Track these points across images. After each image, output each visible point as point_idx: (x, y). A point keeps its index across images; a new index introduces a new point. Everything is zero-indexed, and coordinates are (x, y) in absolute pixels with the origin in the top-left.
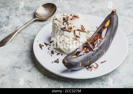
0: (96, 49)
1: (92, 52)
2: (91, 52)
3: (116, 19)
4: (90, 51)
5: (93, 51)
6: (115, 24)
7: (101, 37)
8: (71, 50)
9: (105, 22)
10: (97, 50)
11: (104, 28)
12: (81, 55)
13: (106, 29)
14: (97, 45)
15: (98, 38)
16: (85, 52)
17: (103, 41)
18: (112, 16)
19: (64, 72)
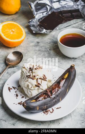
0: (53, 96)
2: (49, 99)
3: (74, 72)
4: (48, 97)
5: (50, 98)
6: (72, 77)
7: (59, 87)
9: (64, 74)
10: (55, 97)
11: (63, 79)
12: (39, 100)
14: (54, 93)
15: (56, 87)
16: (44, 98)
17: (60, 90)
18: (71, 70)
19: (24, 112)
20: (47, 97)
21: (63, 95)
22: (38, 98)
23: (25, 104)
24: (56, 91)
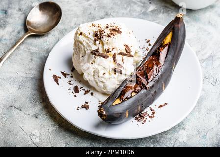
0: (151, 84)
1: (145, 90)
4: (142, 89)
5: (146, 88)
6: (180, 39)
7: (158, 64)
9: (164, 35)
10: (153, 86)
11: (162, 46)
12: (128, 98)
13: (166, 48)
14: (152, 77)
15: (153, 65)
16: (134, 91)
17: (161, 70)
20: (141, 87)
22: (123, 93)
23: (105, 113)
24: (155, 72)
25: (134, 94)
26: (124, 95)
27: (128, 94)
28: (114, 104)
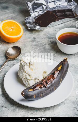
3: (67, 65)
4: (44, 87)
5: (45, 87)
6: (65, 69)
7: (53, 78)
8: (30, 85)
9: (58, 66)
10: (49, 87)
11: (57, 71)
12: (36, 90)
13: (58, 72)
14: (49, 83)
15: (51, 78)
17: (54, 80)
18: (64, 62)
21: (57, 85)
23: (24, 93)
24: (51, 81)
25: (40, 88)
26: (35, 88)
27: (37, 88)
28: (29, 91)
